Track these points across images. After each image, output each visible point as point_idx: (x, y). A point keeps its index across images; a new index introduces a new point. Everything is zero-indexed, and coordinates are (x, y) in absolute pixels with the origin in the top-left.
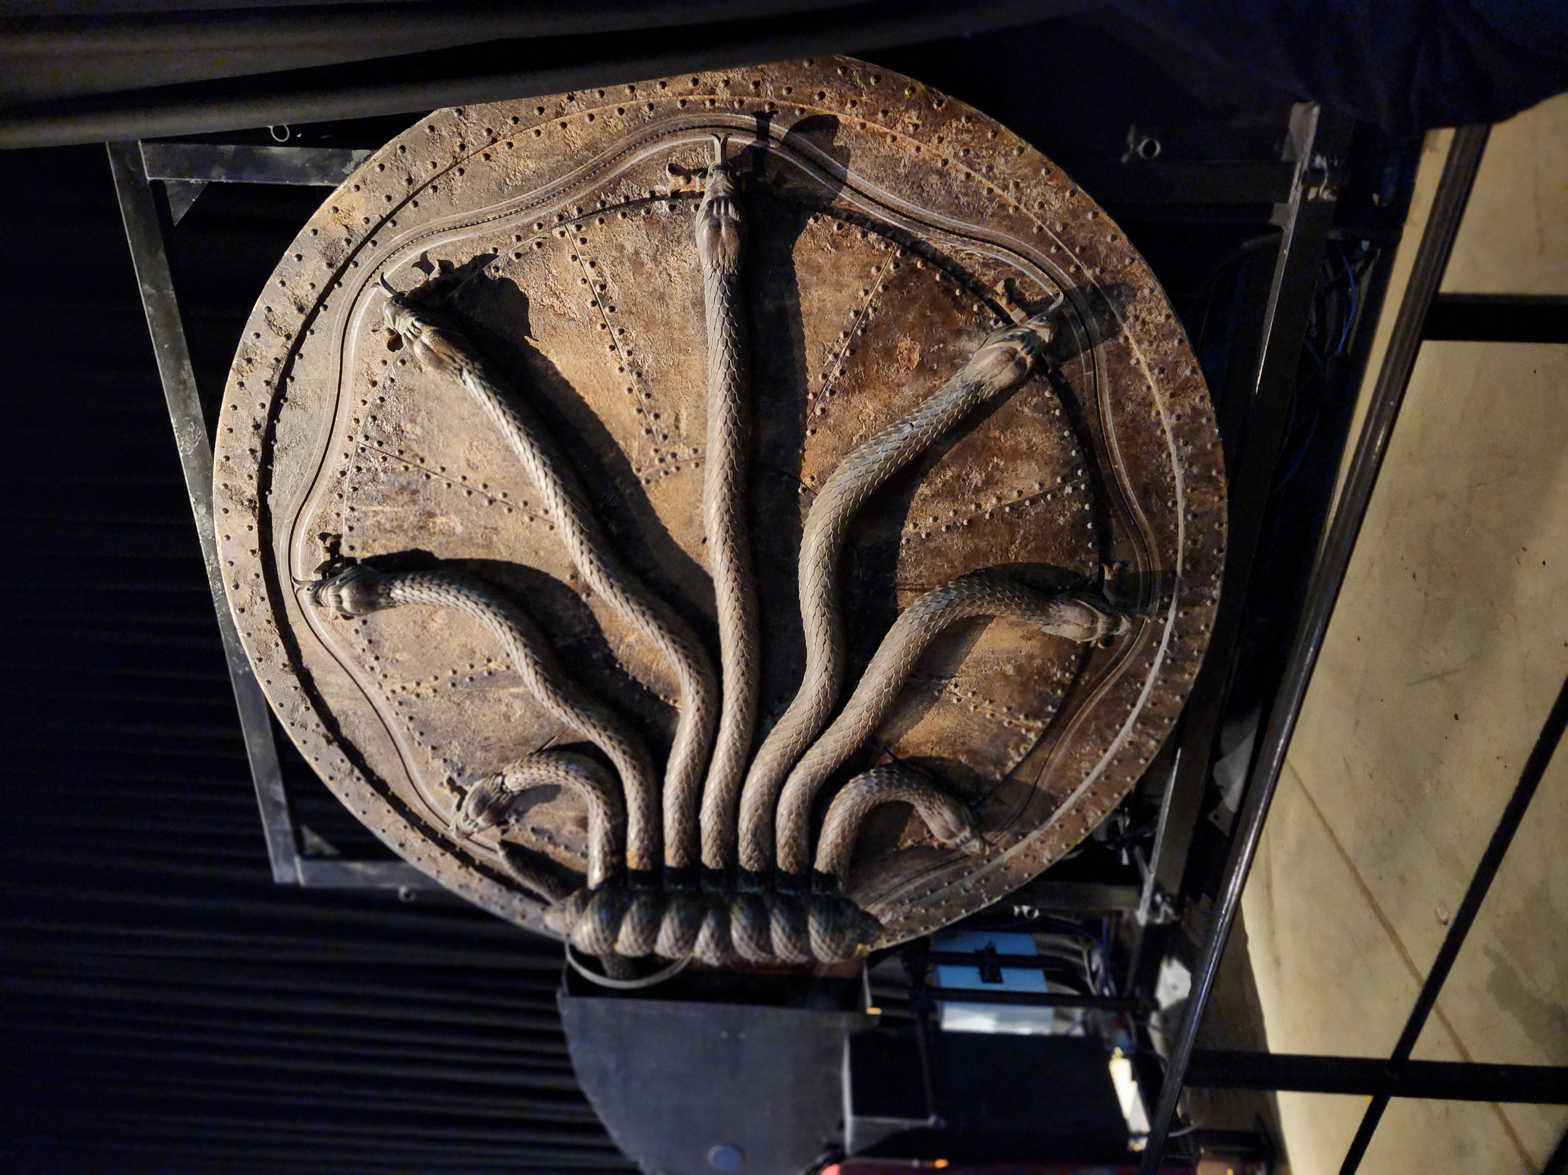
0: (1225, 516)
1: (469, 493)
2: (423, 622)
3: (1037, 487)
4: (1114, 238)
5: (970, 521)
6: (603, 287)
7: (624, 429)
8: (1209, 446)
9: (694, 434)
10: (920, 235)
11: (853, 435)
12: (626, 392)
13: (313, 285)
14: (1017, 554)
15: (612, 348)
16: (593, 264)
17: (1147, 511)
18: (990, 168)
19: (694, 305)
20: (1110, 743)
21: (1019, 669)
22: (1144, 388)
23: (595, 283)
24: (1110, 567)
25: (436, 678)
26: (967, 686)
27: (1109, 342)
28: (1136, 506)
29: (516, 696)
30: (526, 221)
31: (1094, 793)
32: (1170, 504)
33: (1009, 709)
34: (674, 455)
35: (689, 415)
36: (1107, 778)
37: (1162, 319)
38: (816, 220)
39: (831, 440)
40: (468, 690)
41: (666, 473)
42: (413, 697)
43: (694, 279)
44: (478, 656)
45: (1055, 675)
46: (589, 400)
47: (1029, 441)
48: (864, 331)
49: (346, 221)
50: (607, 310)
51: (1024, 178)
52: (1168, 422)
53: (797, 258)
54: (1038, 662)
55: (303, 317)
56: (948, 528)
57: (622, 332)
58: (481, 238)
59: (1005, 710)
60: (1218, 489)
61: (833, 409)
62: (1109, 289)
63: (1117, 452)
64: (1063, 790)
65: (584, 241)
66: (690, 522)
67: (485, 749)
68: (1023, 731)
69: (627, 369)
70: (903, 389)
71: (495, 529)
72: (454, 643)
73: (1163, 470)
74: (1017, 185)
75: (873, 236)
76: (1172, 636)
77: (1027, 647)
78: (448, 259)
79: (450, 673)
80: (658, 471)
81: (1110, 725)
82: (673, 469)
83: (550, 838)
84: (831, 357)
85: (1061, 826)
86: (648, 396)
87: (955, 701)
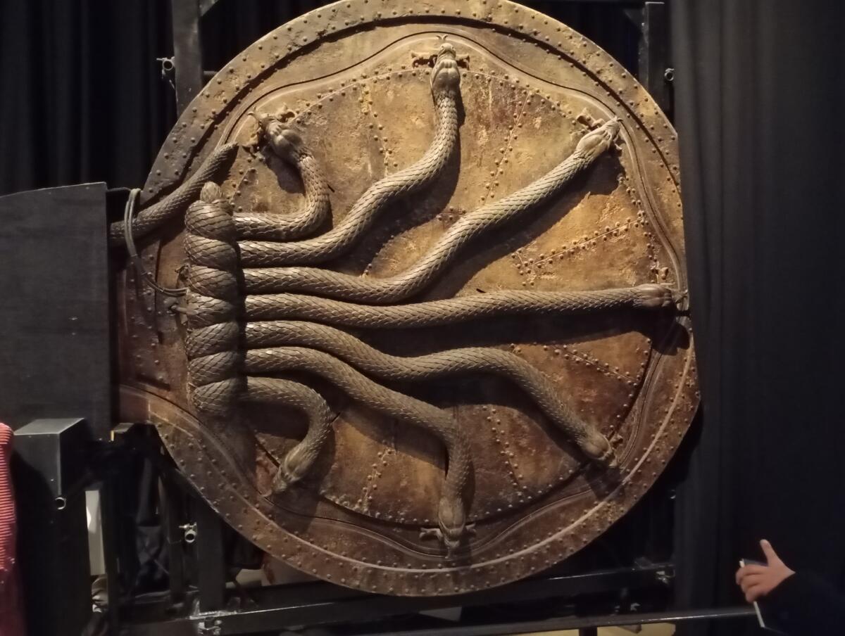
0: (509, 581)
1: (503, 152)
2: (416, 112)
3: (521, 476)
4: (645, 487)
5: (499, 443)
6: (616, 235)
7: (543, 244)
8: (547, 561)
9: (543, 283)
10: (641, 393)
11: (545, 371)
12: (563, 246)
13: (611, 81)
14: (480, 473)
15: (586, 239)
16: (626, 230)
17: (507, 539)
18: (673, 423)
19: (608, 282)
20: (352, 557)
21: (405, 489)
22: (573, 520)
23: (618, 230)
24: (475, 528)
25: (376, 116)
26: (391, 459)
27: (595, 497)
28: (509, 533)
29: (365, 167)
30: (641, 196)
31: (315, 556)
32: (511, 550)
33: (375, 489)
34: (529, 272)
35: (552, 280)
36: (328, 562)
37: (609, 519)
38: (649, 342)
39: (542, 359)
40: (368, 136)
41: (519, 268)
42: (360, 98)
43: (621, 282)
44: (393, 145)
45: (402, 512)
46: (558, 224)
47: (545, 467)
48: (599, 371)
49: (641, 104)
50: (605, 236)
51: (669, 439)
52: (557, 536)
53: (632, 334)
54: (411, 500)
55: (595, 72)
56: (494, 431)
57: (594, 244)
58: (633, 172)
59: (375, 486)
60: (524, 573)
61: (558, 359)
62: (622, 490)
63: (538, 515)
64: (311, 535)
65: (637, 226)
66: (490, 281)
67: (322, 142)
68: (360, 501)
69: (575, 246)
70: (570, 396)
71: (480, 165)
72: (401, 131)
73: (530, 541)
74: (666, 436)
75: (642, 370)
76: (432, 574)
77: (421, 491)
78: (623, 154)
79: (380, 126)
80: (520, 263)
81: (365, 554)
82: (521, 272)
83: (246, 183)
84: (585, 355)
85: (286, 541)
86: (562, 258)
87: (379, 453)
